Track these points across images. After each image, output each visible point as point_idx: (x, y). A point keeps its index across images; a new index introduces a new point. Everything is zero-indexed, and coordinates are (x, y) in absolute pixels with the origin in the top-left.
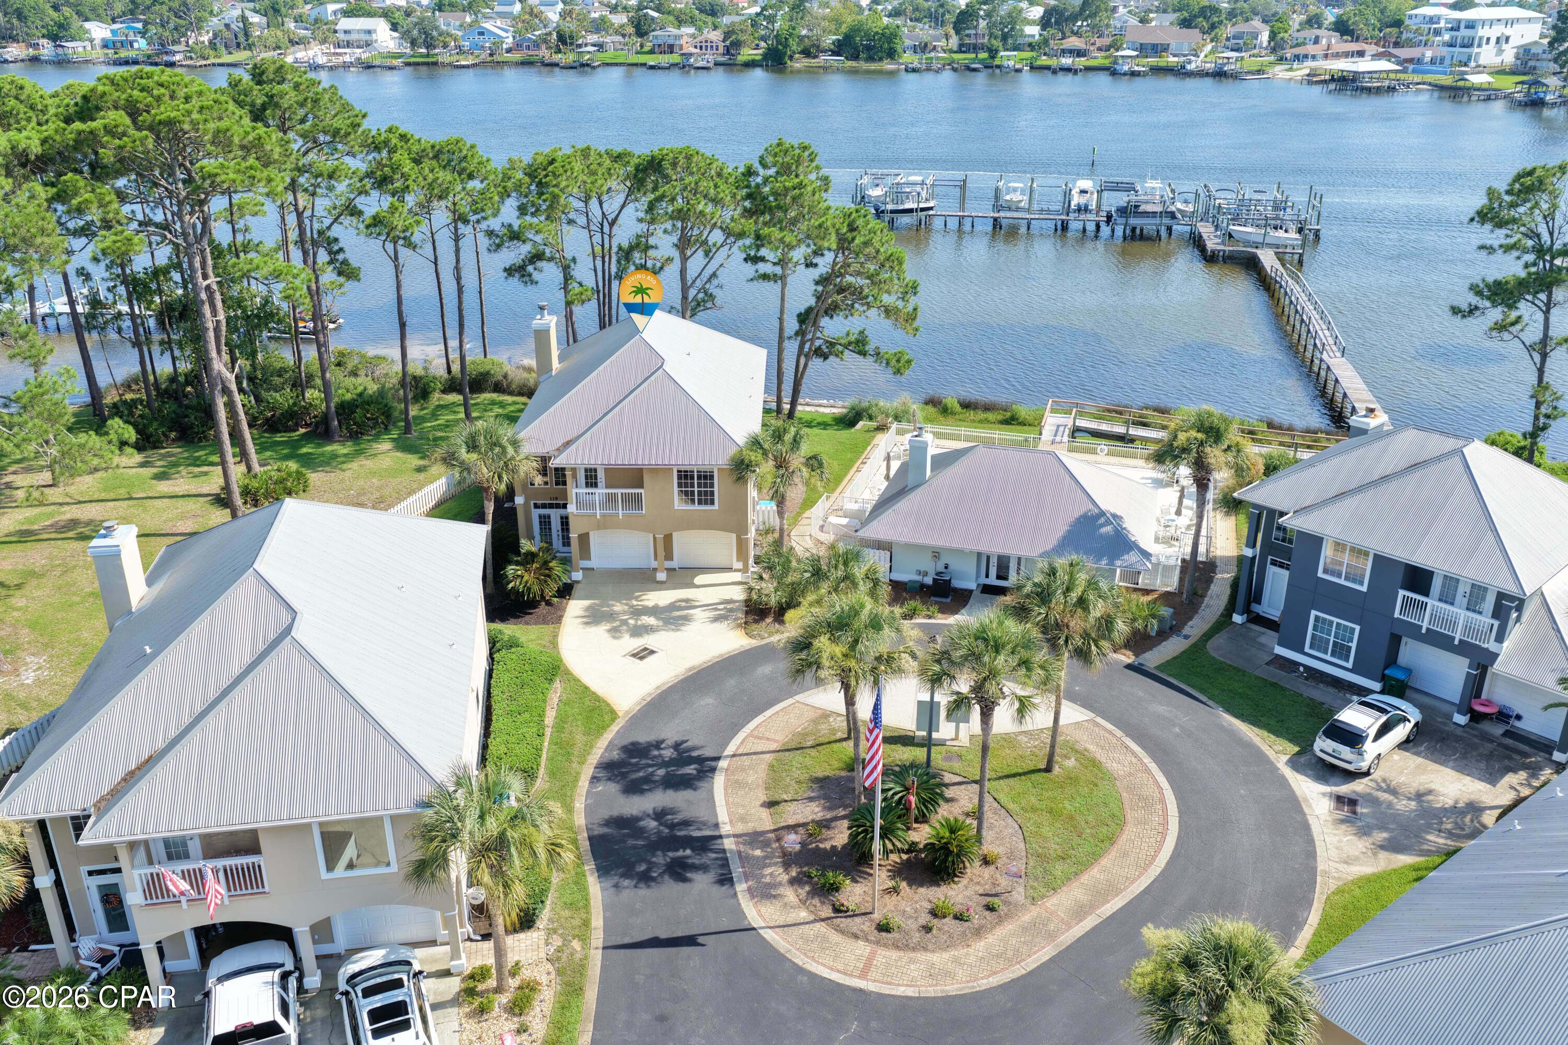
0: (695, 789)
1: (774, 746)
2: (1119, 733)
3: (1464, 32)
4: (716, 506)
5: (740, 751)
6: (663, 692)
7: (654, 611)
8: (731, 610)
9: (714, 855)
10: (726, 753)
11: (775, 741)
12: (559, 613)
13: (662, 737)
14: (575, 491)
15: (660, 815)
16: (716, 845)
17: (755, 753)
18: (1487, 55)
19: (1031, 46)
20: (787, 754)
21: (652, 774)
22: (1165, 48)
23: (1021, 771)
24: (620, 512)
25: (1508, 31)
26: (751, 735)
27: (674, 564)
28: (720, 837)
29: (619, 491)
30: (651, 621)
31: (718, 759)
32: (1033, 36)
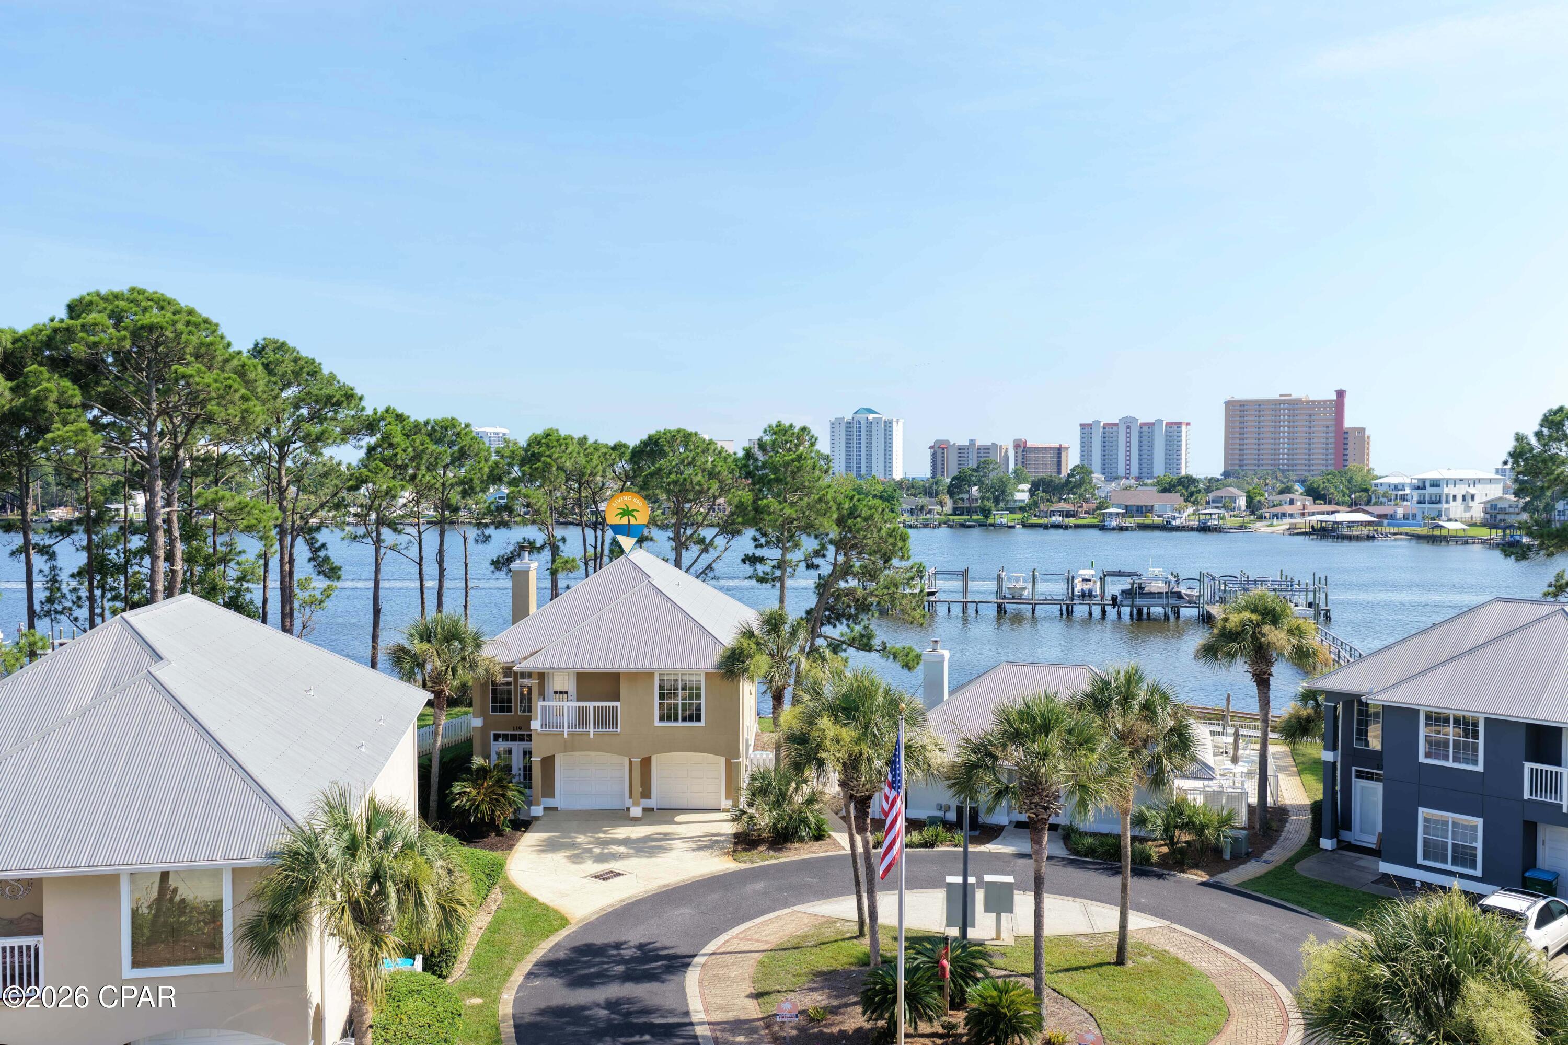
0: (663, 982)
1: (766, 947)
2: (1204, 938)
3: (1430, 490)
4: (702, 723)
5: (721, 950)
6: (628, 904)
7: (626, 842)
8: (717, 842)
9: (681, 1041)
10: (703, 952)
11: (766, 942)
12: (511, 842)
13: (623, 939)
14: (541, 704)
15: (612, 1005)
16: (687, 1030)
17: (740, 952)
18: (1456, 509)
19: (1022, 509)
20: (781, 953)
21: (607, 970)
22: (1150, 509)
23: (1084, 965)
24: (592, 730)
25: (1472, 490)
26: (737, 937)
27: (652, 803)
28: (692, 1024)
29: (591, 705)
30: (622, 849)
31: (694, 956)
32: (1023, 501)
